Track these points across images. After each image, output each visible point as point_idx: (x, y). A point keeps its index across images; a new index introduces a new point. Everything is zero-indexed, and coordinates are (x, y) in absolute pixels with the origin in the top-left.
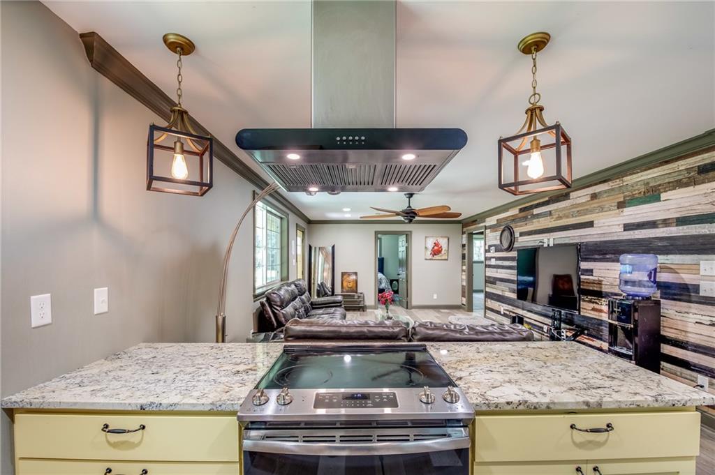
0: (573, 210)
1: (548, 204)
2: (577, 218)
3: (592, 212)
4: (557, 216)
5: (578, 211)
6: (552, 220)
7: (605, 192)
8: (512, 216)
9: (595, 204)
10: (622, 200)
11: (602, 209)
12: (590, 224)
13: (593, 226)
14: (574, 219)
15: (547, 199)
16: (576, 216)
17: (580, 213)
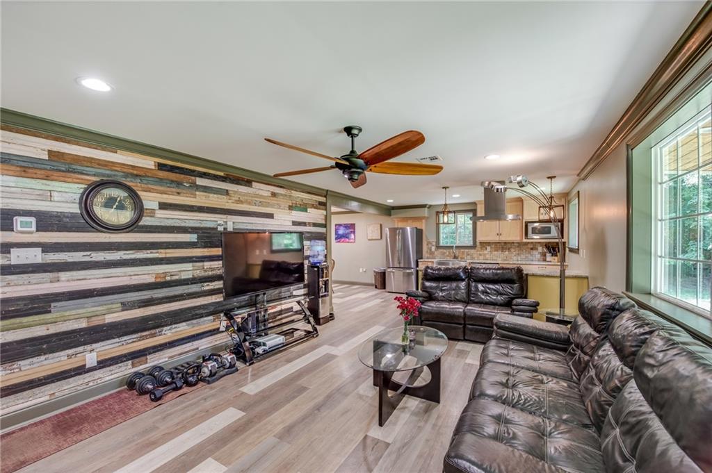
0: (256, 199)
1: (223, 181)
2: (260, 208)
3: (272, 206)
4: (237, 199)
5: (261, 202)
6: (230, 201)
7: (282, 195)
8: (133, 167)
9: (274, 201)
10: (291, 204)
11: (279, 207)
12: (270, 216)
13: (273, 218)
14: (256, 207)
15: (222, 174)
16: (259, 206)
17: (261, 204)
